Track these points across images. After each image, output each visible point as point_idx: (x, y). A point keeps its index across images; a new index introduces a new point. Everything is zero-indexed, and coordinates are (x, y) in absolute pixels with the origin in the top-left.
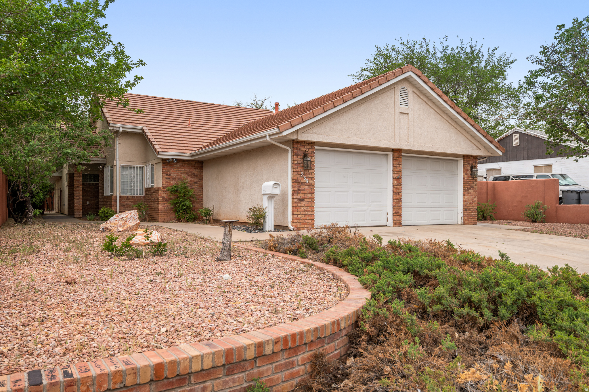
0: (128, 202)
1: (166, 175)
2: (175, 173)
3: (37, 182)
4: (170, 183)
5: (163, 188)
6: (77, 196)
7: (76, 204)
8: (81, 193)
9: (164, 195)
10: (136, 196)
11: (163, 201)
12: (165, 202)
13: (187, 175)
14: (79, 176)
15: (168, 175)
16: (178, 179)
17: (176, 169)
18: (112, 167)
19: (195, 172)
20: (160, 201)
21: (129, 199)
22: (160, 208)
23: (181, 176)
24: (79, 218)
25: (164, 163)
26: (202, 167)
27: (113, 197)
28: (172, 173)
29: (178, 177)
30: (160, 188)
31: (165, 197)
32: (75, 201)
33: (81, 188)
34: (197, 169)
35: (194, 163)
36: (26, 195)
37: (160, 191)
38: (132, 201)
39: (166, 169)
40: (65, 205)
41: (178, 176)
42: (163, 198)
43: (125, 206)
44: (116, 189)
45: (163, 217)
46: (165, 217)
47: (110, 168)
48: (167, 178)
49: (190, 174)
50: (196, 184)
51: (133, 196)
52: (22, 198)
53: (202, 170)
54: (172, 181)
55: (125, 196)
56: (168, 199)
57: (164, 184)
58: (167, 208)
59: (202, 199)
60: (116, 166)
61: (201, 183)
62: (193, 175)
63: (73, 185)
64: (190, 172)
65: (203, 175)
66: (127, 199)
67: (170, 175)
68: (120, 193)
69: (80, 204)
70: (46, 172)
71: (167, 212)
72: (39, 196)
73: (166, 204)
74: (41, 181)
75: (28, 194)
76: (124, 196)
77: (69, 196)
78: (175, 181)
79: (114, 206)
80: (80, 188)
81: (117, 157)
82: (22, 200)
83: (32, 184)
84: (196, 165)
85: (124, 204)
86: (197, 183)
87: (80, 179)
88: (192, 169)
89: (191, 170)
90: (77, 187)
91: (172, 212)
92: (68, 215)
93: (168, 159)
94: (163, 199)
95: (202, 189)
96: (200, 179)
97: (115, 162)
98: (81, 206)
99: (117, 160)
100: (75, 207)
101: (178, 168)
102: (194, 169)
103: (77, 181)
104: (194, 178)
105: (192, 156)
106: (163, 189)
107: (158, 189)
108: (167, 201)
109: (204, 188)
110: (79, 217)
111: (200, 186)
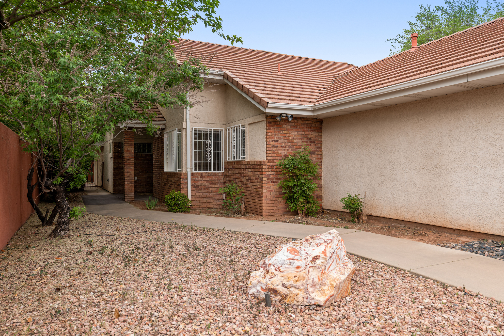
0: (203, 182)
1: (273, 141)
2: (284, 139)
3: (77, 156)
4: (277, 153)
5: (268, 162)
6: (128, 172)
7: (126, 183)
8: (133, 168)
9: (270, 173)
10: (213, 173)
11: (269, 182)
12: (271, 184)
13: (300, 141)
14: (130, 145)
15: (275, 141)
16: (289, 147)
17: (286, 132)
18: (180, 130)
19: (312, 136)
20: (264, 182)
21: (204, 177)
22: (264, 194)
23: (292, 142)
24: (131, 202)
25: (268, 123)
26: (321, 128)
27: (182, 175)
28: (280, 138)
29: (288, 144)
30: (264, 162)
31: (271, 176)
32: (126, 179)
33: (133, 160)
34: (314, 131)
35: (310, 122)
36: (55, 182)
37: (264, 167)
38: (208, 179)
39: (272, 131)
40: (108, 180)
41: (288, 142)
42: (268, 177)
43: (198, 187)
44: (187, 162)
45: (268, 208)
46: (271, 208)
47: (177, 133)
48: (273, 146)
49: (305, 139)
50: (313, 156)
51: (208, 173)
52: (47, 187)
53: (320, 134)
54: (281, 150)
55: (199, 173)
56: (274, 179)
57: (270, 155)
58: (275, 193)
59: (321, 179)
60: (186, 129)
61: (320, 153)
62: (309, 141)
63: (122, 157)
64: (304, 136)
65: (322, 141)
66: (201, 177)
67: (277, 141)
68: (191, 169)
69: (131, 183)
70: (94, 133)
71: (274, 199)
72: (79, 179)
73: (272, 188)
74: (83, 152)
75: (60, 179)
76: (197, 173)
77: (114, 171)
78: (285, 150)
79: (183, 188)
80: (131, 161)
81: (188, 117)
82: (48, 191)
83: (67, 159)
84: (313, 125)
85: (197, 185)
86: (314, 154)
87: (132, 149)
88: (307, 131)
89: (306, 133)
90: (128, 160)
91: (280, 199)
92: (113, 194)
93: (281, 115)
94: (268, 179)
95: (321, 162)
96: (318, 148)
97: (184, 123)
98: (133, 185)
99: (188, 121)
100: (126, 187)
101: (288, 130)
102: (310, 131)
103: (127, 151)
104: (310, 145)
105: (313, 111)
106: (269, 164)
107: (260, 164)
108: (274, 182)
109: (323, 160)
110: (131, 200)
111: (318, 159)
